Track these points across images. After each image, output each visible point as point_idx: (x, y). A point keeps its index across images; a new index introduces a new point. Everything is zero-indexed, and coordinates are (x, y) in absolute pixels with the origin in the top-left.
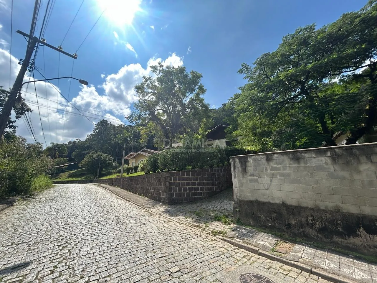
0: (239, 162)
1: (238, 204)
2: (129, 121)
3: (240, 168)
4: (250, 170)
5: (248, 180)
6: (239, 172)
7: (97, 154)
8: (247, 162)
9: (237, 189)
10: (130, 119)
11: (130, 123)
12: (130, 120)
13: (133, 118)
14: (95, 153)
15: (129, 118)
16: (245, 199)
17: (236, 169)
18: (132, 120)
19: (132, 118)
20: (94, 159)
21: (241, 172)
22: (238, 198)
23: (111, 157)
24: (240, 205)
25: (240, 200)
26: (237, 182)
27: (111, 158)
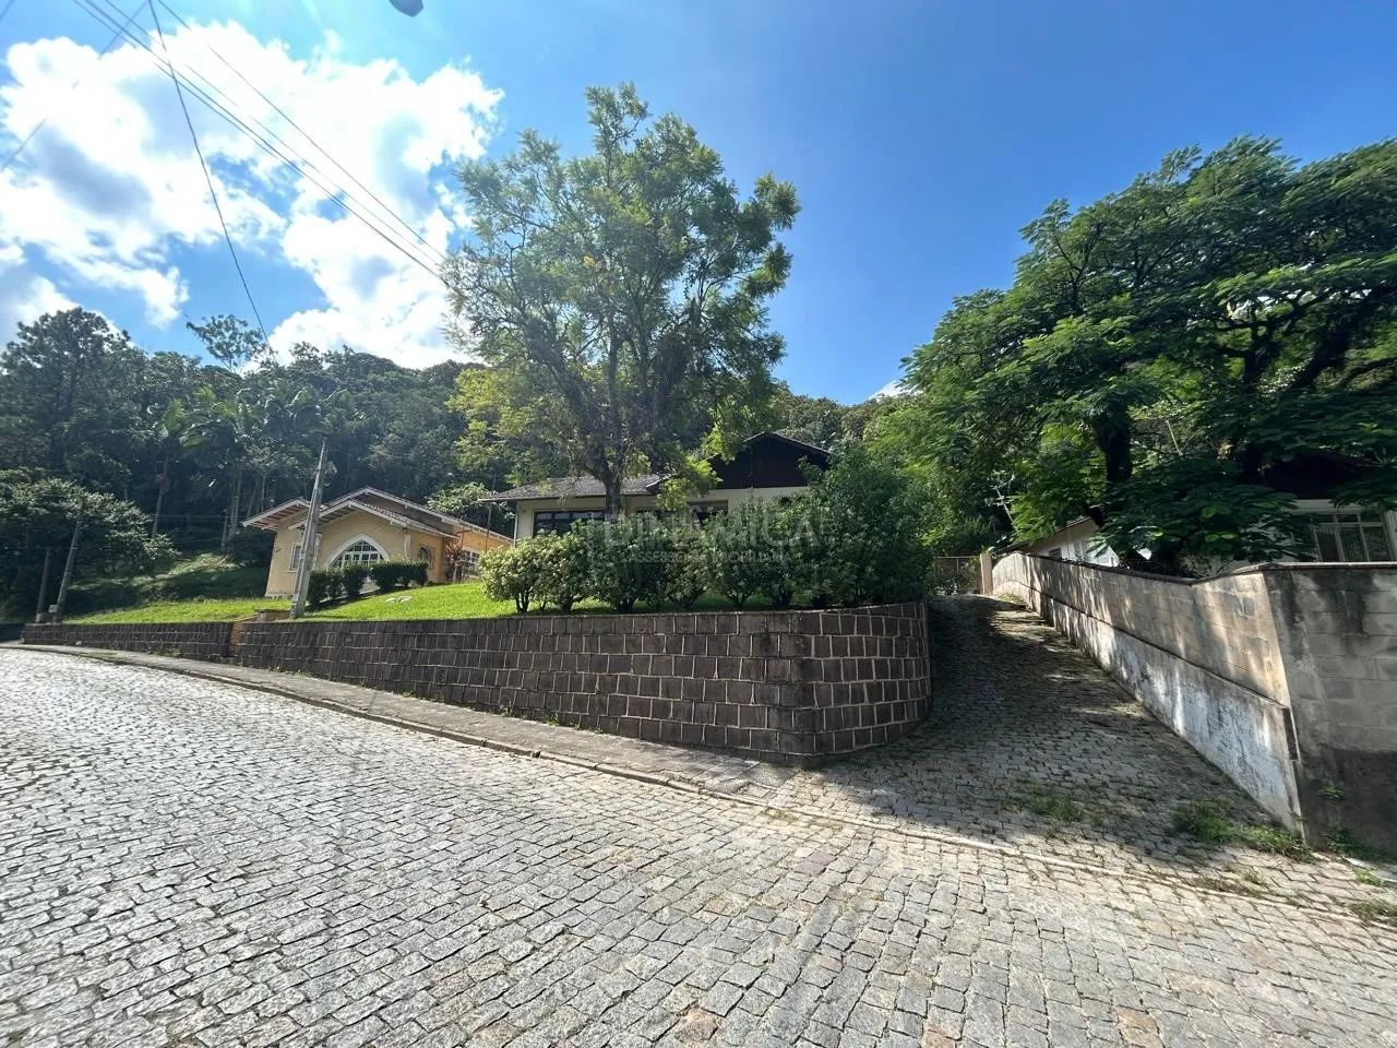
0: (1321, 592)
1: (1329, 768)
2: (210, 349)
3: (1327, 618)
4: (1388, 626)
5: (1381, 671)
6: (1320, 630)
7: (44, 486)
8: (1367, 592)
9: (1318, 707)
10: (216, 340)
11: (217, 356)
12: (219, 346)
13: (232, 337)
14: (25, 481)
15: (212, 332)
16: (1368, 747)
17: (1302, 619)
18: (230, 345)
19: (227, 335)
20: (22, 509)
21: (1335, 634)
22: (1327, 740)
23: (136, 511)
24: (1341, 771)
25: (1337, 752)
26: (1315, 675)
27: (135, 518)
